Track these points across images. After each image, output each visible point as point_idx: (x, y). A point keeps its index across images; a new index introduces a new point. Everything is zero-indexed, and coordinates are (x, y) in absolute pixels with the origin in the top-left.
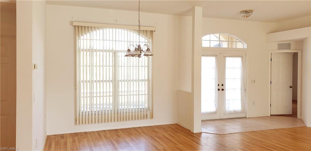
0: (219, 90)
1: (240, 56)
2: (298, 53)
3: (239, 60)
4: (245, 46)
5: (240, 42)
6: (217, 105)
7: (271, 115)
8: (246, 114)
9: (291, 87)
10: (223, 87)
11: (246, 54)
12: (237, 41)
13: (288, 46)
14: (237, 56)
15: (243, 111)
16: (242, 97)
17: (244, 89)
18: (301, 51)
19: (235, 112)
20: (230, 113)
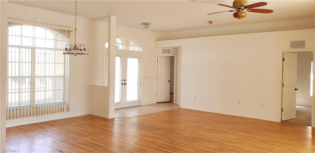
0: (122, 84)
1: (137, 58)
2: (174, 56)
3: (136, 60)
4: (141, 50)
5: (137, 46)
6: (121, 97)
7: (157, 103)
8: (141, 103)
9: (169, 81)
10: (125, 82)
11: (141, 56)
12: (135, 45)
13: (168, 51)
14: (135, 57)
15: (139, 100)
16: (138, 89)
17: (140, 83)
18: (176, 55)
19: (133, 102)
20: (130, 103)
